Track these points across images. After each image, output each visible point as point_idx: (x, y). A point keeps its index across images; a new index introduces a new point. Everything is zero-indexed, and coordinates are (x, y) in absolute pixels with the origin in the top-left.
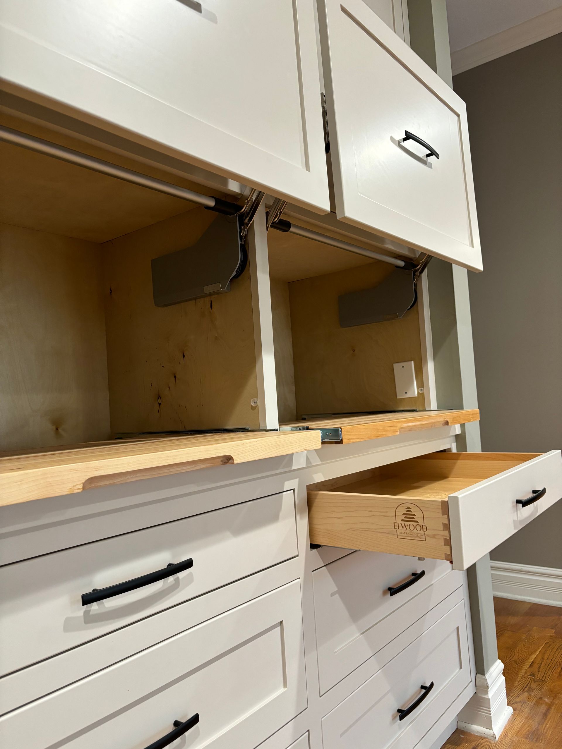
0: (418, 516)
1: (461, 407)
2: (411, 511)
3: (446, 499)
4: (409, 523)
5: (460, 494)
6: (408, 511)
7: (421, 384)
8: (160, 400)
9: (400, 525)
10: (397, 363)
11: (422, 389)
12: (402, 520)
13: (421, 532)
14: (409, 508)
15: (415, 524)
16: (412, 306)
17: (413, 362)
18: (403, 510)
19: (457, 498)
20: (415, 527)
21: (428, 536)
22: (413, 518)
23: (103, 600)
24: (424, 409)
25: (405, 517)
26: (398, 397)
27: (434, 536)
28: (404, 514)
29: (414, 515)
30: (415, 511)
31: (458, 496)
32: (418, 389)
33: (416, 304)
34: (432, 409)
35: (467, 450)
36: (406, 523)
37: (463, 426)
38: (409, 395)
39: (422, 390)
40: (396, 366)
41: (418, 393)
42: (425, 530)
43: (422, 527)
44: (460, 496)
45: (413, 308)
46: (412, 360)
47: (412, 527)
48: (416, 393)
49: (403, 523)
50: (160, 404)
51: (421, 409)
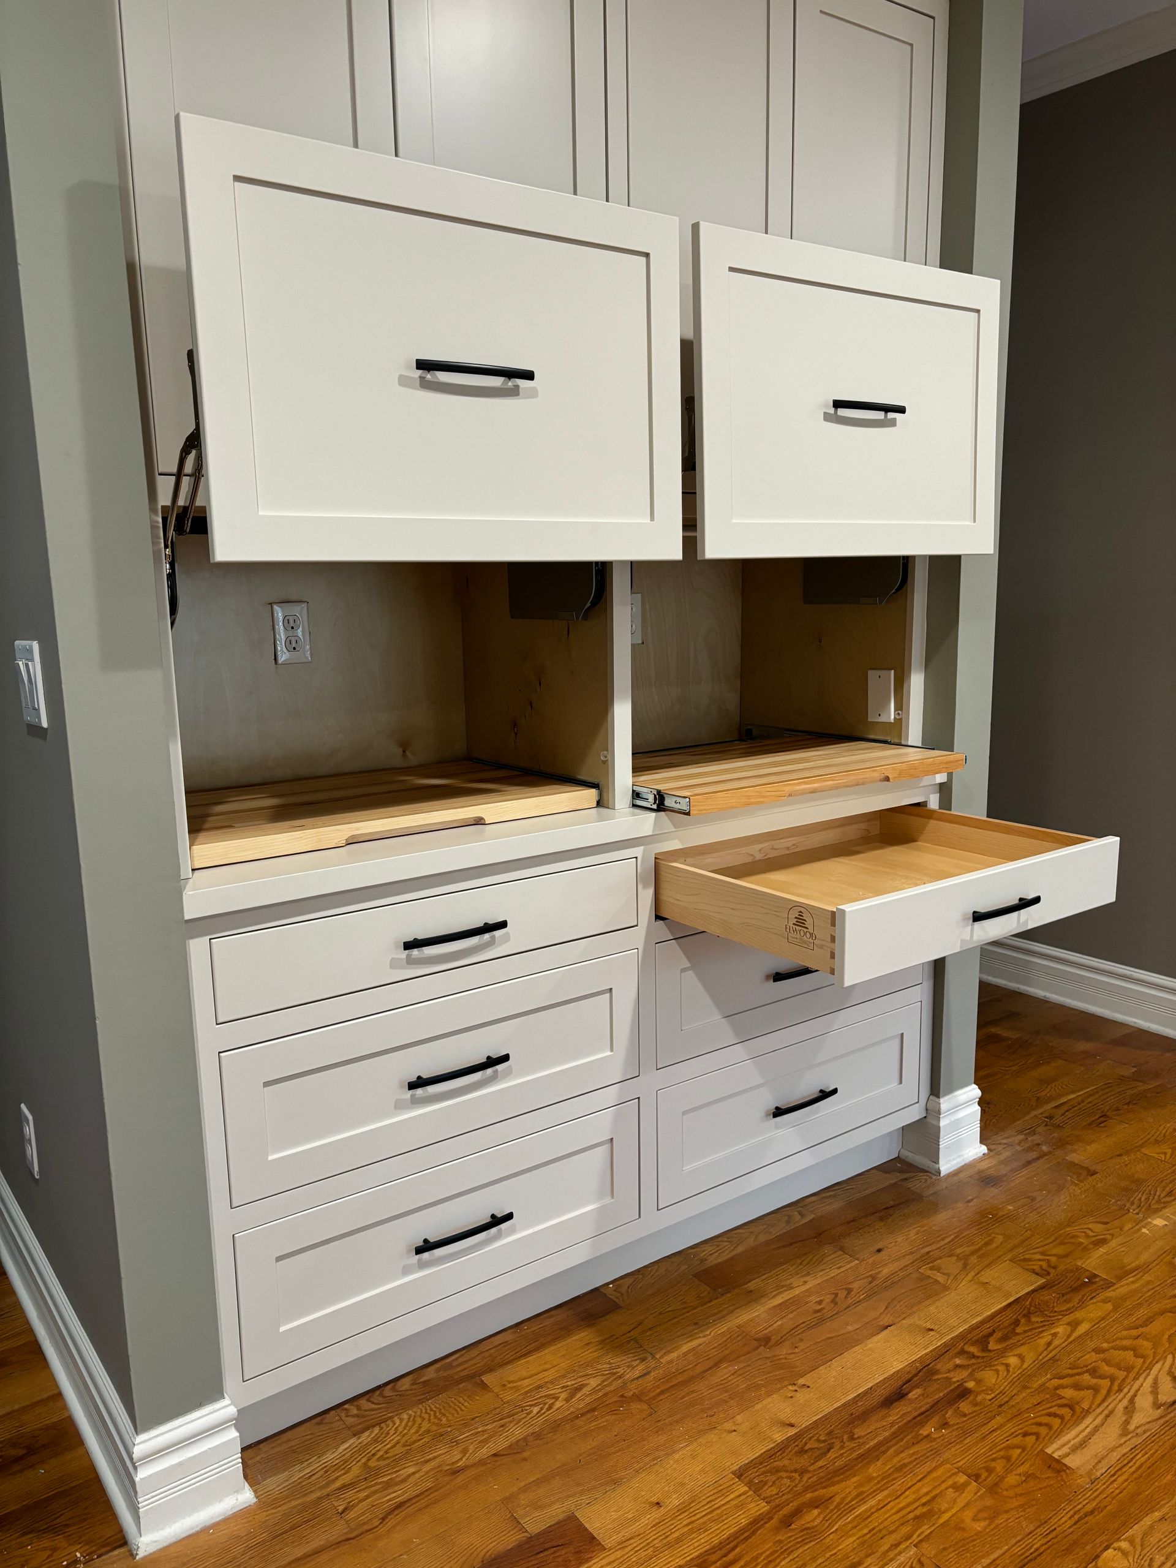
0: (809, 923)
1: (950, 748)
2: (802, 916)
3: (835, 910)
4: (801, 928)
5: (848, 908)
6: (799, 915)
7: (901, 706)
8: (516, 729)
9: (791, 929)
10: (873, 669)
11: (900, 712)
12: (794, 924)
13: (811, 940)
14: (801, 912)
15: (805, 930)
16: (897, 590)
17: (893, 671)
18: (794, 914)
19: (843, 911)
20: (805, 934)
21: (817, 946)
22: (804, 924)
23: (423, 948)
24: (899, 741)
25: (797, 921)
26: (869, 720)
27: (821, 947)
28: (796, 918)
29: (805, 921)
30: (806, 916)
31: (846, 909)
32: (895, 711)
33: (904, 588)
34: (910, 744)
35: (951, 807)
36: (797, 928)
37: (950, 775)
38: (882, 719)
39: (899, 714)
40: (870, 673)
41: (895, 717)
42: (814, 939)
43: (811, 935)
44: (847, 910)
45: (900, 592)
46: (892, 669)
47: (802, 934)
48: (892, 717)
49: (794, 926)
50: (516, 734)
51: (896, 741)
